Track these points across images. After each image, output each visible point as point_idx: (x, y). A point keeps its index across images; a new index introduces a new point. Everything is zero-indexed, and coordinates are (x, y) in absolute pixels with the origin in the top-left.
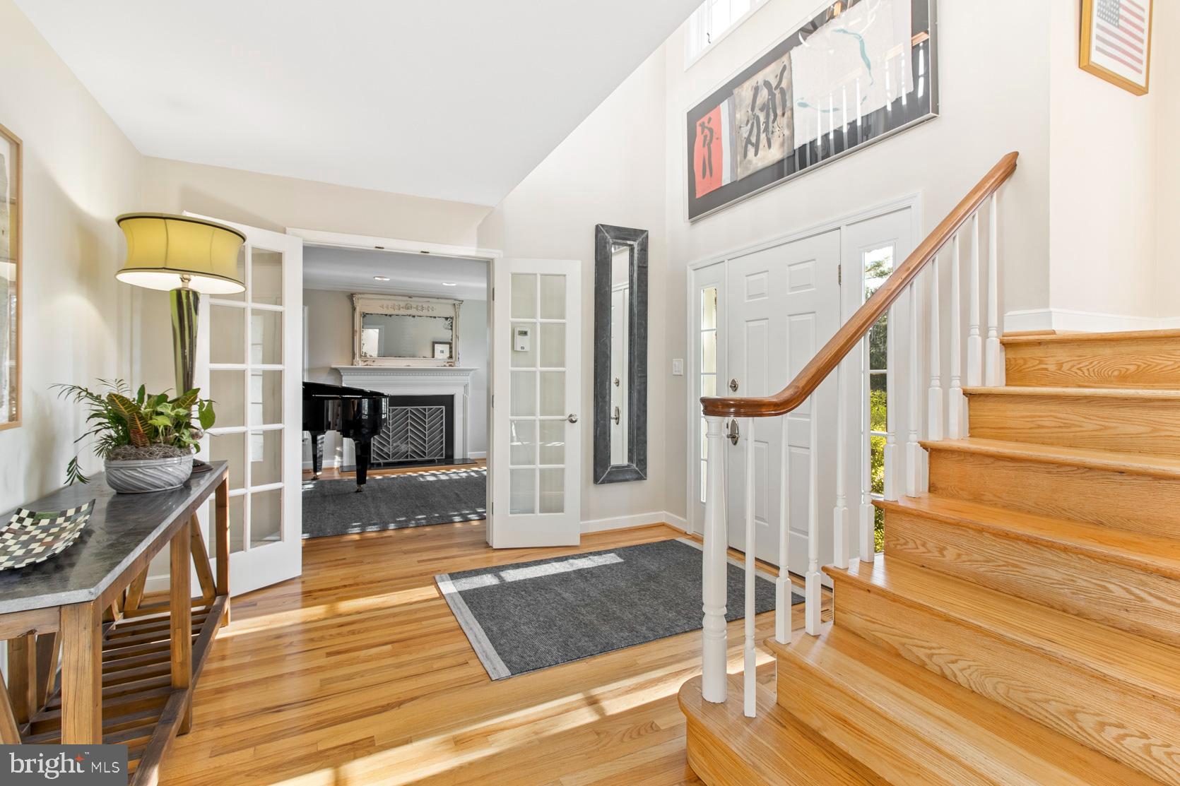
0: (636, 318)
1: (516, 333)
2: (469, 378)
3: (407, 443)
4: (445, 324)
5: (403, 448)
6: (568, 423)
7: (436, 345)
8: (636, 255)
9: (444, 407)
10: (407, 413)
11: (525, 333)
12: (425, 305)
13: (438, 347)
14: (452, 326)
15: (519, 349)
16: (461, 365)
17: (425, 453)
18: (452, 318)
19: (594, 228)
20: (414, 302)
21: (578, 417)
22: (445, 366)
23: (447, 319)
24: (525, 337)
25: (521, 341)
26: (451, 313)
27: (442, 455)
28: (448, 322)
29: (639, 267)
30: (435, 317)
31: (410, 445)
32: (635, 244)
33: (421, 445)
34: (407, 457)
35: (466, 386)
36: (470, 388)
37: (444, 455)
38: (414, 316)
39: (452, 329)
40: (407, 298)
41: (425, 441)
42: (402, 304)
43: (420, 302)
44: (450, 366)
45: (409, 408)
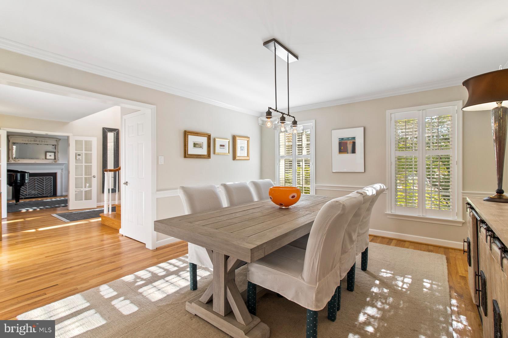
0: (115, 151)
1: (77, 155)
2: (63, 166)
3: (35, 190)
4: (53, 147)
5: (33, 192)
6: (93, 178)
7: (47, 153)
8: (115, 135)
9: (52, 177)
10: (35, 179)
11: (80, 155)
12: (43, 140)
13: (48, 154)
14: (55, 148)
15: (78, 159)
16: (60, 162)
17: (43, 194)
18: (56, 145)
19: (102, 128)
20: (38, 139)
21: (96, 176)
22: (52, 162)
23: (53, 145)
24: (80, 156)
25: (78, 157)
26: (55, 143)
27: (51, 194)
28: (54, 147)
29: (116, 138)
30: (48, 145)
31: (36, 191)
32: (115, 132)
33: (42, 191)
34: (35, 195)
35: (62, 169)
36: (64, 170)
37: (52, 194)
38: (38, 144)
39: (55, 149)
40: (35, 138)
41: (43, 189)
42: (32, 140)
43: (41, 139)
44: (55, 162)
45: (36, 177)
